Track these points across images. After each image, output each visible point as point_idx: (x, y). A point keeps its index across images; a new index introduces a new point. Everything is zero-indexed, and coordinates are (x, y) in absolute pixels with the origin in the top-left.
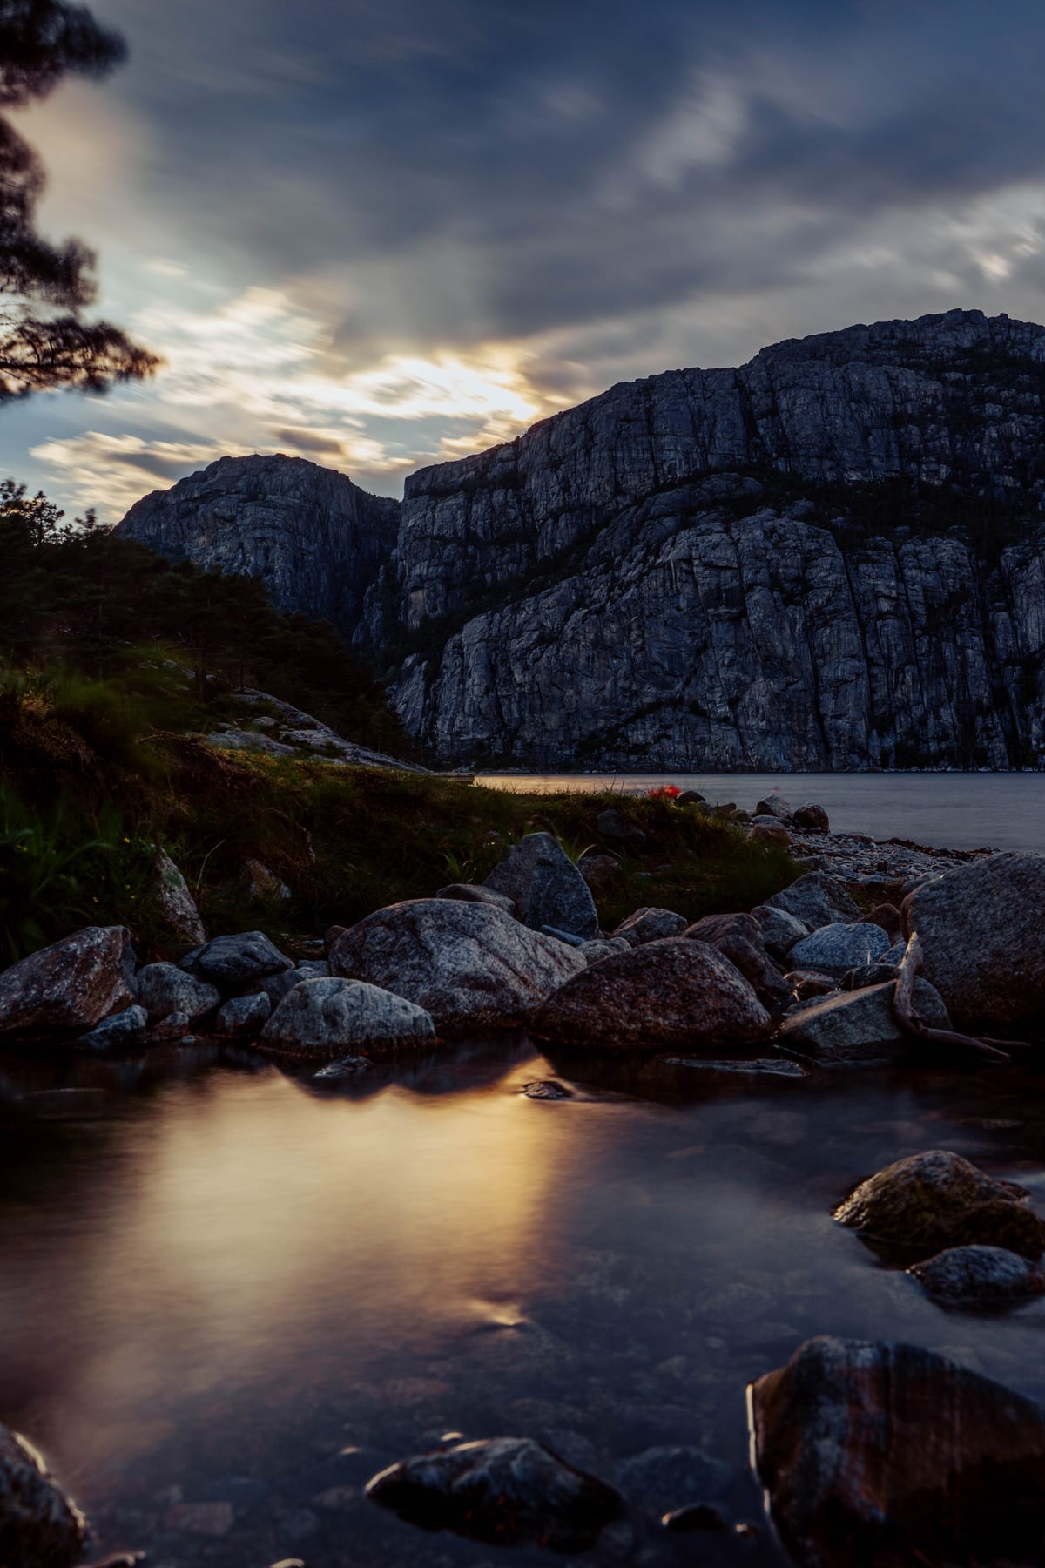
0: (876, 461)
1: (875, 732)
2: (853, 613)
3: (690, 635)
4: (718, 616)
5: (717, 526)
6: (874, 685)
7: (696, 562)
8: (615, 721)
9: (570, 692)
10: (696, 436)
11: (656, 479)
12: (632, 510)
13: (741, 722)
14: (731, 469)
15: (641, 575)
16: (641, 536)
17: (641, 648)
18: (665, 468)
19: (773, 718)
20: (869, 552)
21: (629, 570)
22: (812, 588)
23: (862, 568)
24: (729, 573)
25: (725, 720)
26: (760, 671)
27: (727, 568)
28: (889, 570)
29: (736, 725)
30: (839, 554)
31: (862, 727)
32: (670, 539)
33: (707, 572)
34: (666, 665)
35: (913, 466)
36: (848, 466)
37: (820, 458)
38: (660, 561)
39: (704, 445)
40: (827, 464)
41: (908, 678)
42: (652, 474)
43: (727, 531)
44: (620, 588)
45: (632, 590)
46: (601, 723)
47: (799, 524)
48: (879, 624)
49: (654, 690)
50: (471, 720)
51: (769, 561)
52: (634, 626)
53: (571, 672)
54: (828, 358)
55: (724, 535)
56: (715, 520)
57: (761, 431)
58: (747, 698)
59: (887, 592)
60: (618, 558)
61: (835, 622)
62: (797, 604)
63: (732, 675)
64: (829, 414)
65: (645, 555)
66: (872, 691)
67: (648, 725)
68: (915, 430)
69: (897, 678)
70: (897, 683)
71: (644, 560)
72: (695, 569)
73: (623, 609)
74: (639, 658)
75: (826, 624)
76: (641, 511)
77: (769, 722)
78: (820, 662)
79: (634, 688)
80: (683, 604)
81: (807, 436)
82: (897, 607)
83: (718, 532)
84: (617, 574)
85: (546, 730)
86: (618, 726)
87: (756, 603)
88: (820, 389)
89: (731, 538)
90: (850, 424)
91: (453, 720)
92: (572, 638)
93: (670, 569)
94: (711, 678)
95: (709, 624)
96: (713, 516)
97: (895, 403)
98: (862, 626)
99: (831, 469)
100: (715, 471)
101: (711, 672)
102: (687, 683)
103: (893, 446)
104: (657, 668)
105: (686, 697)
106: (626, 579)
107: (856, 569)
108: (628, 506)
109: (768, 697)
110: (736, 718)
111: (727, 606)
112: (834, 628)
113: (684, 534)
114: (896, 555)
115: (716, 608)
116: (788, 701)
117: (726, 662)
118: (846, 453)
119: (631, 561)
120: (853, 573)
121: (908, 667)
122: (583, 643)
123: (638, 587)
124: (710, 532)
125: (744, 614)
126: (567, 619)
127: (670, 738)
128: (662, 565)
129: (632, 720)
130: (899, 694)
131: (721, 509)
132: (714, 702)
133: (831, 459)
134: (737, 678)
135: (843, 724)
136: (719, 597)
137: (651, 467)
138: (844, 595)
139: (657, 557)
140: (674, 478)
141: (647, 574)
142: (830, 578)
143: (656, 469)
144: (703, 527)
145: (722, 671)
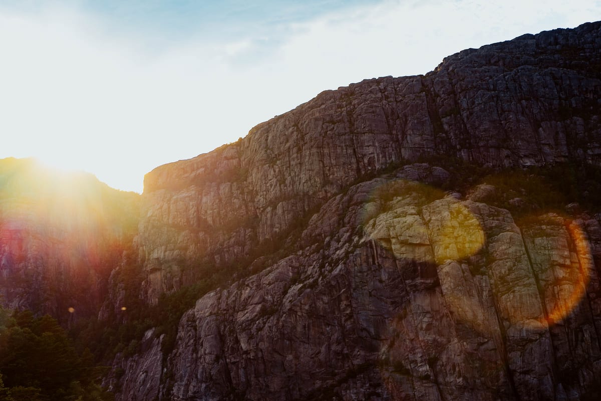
0: (546, 149)
1: (560, 385)
2: (532, 280)
3: (392, 303)
4: (415, 286)
5: (411, 210)
6: (556, 343)
7: (393, 241)
8: (330, 382)
9: (290, 357)
10: (391, 134)
11: (358, 170)
12: (338, 197)
13: (441, 380)
14: (421, 160)
15: (347, 253)
16: (346, 220)
17: (350, 316)
18: (366, 161)
19: (468, 375)
20: (544, 227)
21: (337, 249)
22: (494, 260)
23: (538, 240)
24: (423, 249)
25: (427, 377)
26: (454, 333)
27: (420, 245)
28: (563, 241)
29: (436, 382)
30: (518, 229)
31: (548, 380)
32: (371, 222)
33: (403, 249)
34: (372, 330)
35: (580, 151)
36: (522, 154)
37: (498, 148)
38: (362, 240)
39: (398, 140)
40: (505, 152)
41: (587, 336)
42: (355, 166)
43: (419, 213)
44: (330, 265)
45: (340, 267)
46: (318, 383)
47: (481, 205)
48: (556, 289)
49: (362, 353)
50: (204, 385)
51: (456, 238)
52: (343, 297)
53: (290, 340)
54: (501, 63)
55: (417, 217)
56: (409, 205)
57: (446, 127)
58: (444, 358)
59: (561, 261)
60: (327, 239)
61: (517, 288)
62: (483, 274)
63: (430, 337)
64: (503, 111)
65: (350, 237)
66: (555, 349)
67: (359, 385)
68: (579, 120)
69: (577, 336)
70: (577, 341)
71: (350, 240)
72: (393, 247)
73: (333, 283)
74: (348, 325)
75: (510, 290)
76: (346, 198)
77: (465, 378)
78: (506, 324)
79: (346, 351)
80: (384, 277)
81: (485, 130)
82: (571, 273)
83: (412, 214)
84: (327, 253)
85: (270, 392)
86: (333, 386)
87: (447, 274)
88: (494, 90)
89: (423, 219)
90: (521, 118)
91: (187, 385)
92: (290, 310)
93: (371, 247)
94: (412, 340)
95: (408, 293)
96: (408, 200)
97: (560, 98)
98: (542, 293)
99: (508, 156)
100: (408, 162)
101: (412, 336)
102: (391, 346)
103: (561, 135)
104: (364, 334)
105: (391, 359)
106: (335, 257)
107: (533, 242)
108: (335, 195)
109: (463, 356)
110: (436, 376)
111: (422, 277)
112: (517, 294)
113: (383, 216)
114: (567, 229)
115: (413, 279)
116: (480, 359)
117: (424, 326)
118: (520, 143)
119: (338, 241)
120: (530, 245)
121: (585, 327)
122: (299, 314)
123: (345, 263)
124: (405, 214)
125: (437, 284)
126: (285, 293)
127: (378, 395)
128: (365, 244)
129: (345, 380)
130: (580, 352)
131: (414, 194)
132: (415, 362)
133: (507, 148)
134: (435, 340)
135: (531, 379)
136: (415, 271)
137: (354, 160)
138: (525, 264)
139: (361, 237)
140: (373, 170)
141: (353, 252)
142: (510, 251)
143: (358, 162)
144: (399, 210)
145: (420, 333)
